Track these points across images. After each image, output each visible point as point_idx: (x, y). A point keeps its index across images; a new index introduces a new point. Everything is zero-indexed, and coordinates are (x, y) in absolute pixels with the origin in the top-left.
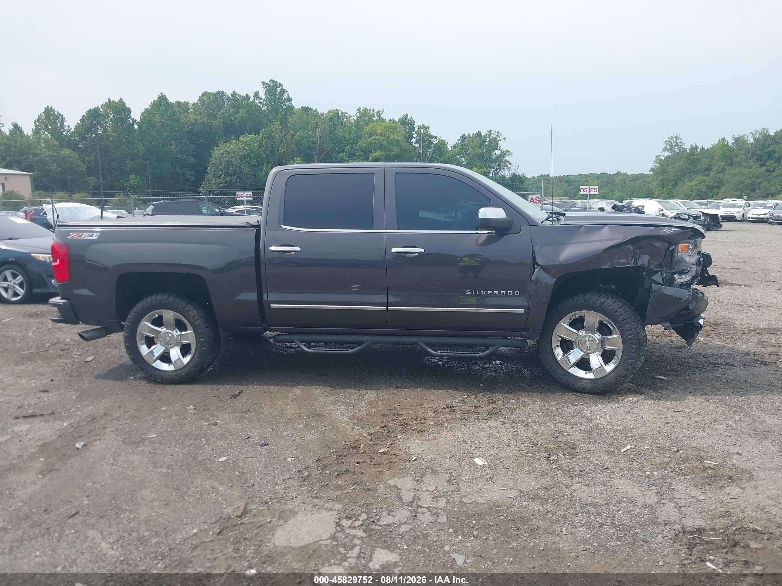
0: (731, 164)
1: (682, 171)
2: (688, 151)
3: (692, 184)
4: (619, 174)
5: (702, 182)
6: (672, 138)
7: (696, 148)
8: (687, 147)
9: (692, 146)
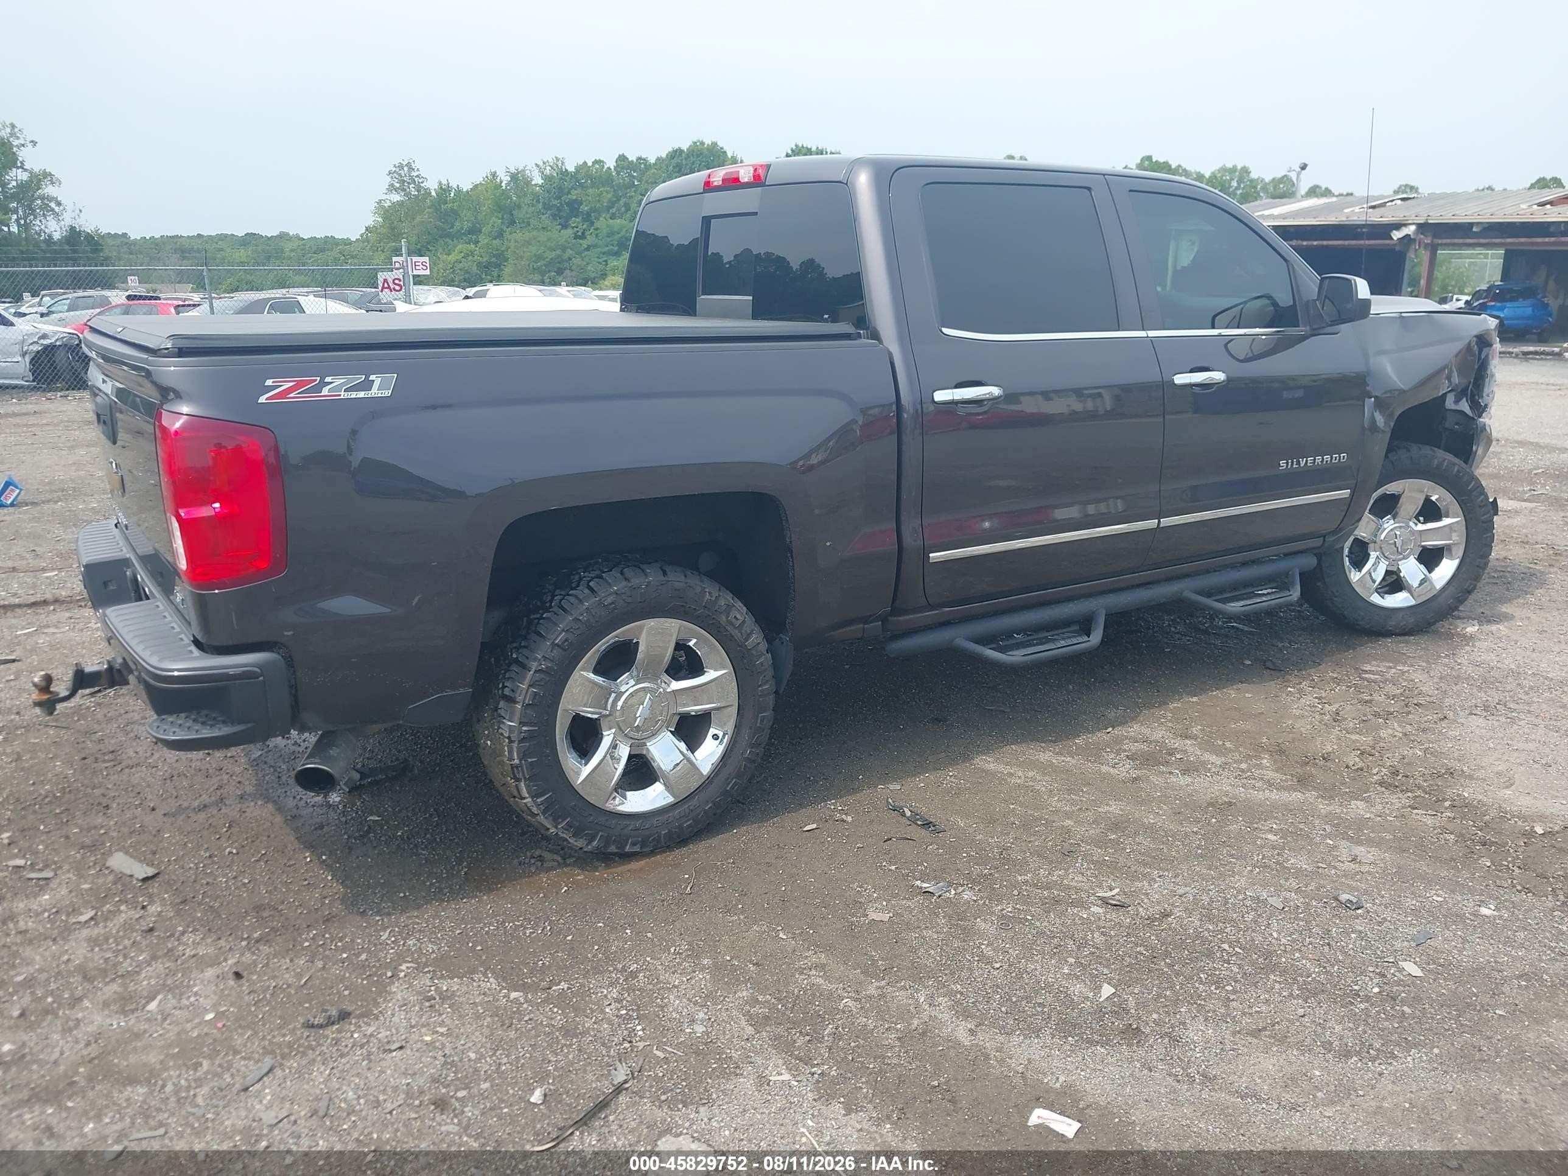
0: (512, 223)
1: (429, 233)
2: (433, 194)
3: (452, 258)
4: (283, 236)
5: (468, 255)
6: (401, 167)
7: (448, 189)
8: (432, 185)
9: (440, 183)
